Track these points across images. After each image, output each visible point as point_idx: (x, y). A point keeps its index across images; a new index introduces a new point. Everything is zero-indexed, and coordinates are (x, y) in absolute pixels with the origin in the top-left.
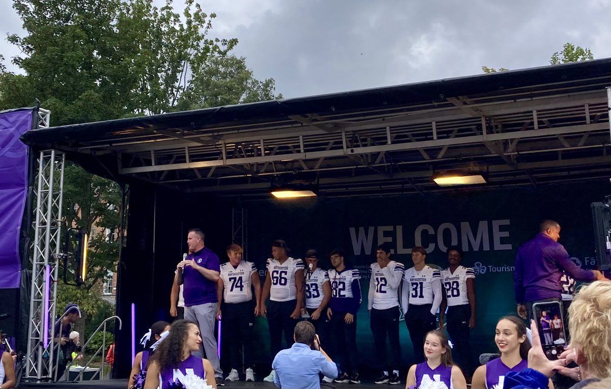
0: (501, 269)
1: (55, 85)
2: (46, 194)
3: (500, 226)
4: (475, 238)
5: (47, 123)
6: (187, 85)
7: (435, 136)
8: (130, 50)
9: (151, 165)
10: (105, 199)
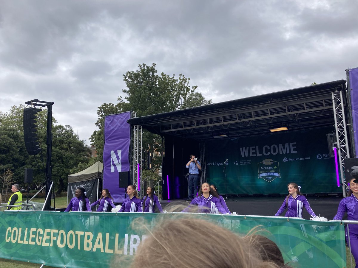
0: (293, 160)
1: (139, 105)
2: (136, 140)
3: (293, 145)
4: (284, 149)
5: (136, 116)
6: (182, 103)
7: (269, 114)
8: (163, 92)
9: (171, 129)
10: (158, 142)
